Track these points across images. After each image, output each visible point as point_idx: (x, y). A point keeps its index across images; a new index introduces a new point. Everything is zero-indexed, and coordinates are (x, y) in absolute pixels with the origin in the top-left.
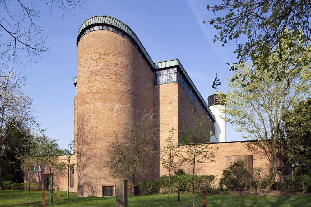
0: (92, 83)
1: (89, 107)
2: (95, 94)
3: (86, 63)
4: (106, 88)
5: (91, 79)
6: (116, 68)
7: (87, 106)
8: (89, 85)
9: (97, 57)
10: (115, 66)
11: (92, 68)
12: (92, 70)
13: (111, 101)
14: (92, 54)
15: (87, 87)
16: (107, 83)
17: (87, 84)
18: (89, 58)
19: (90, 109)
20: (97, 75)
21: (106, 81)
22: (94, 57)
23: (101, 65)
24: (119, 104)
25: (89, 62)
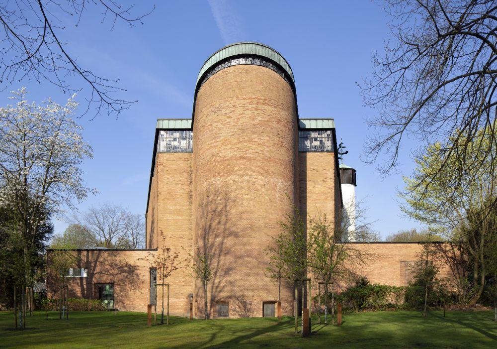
0: (245, 144)
1: (240, 180)
2: (249, 160)
3: (233, 111)
4: (267, 154)
5: (244, 137)
6: (279, 126)
7: (237, 177)
8: (239, 145)
9: (254, 106)
10: (278, 123)
11: (244, 120)
12: (245, 124)
13: (273, 174)
14: (244, 99)
15: (236, 149)
16: (268, 147)
17: (235, 144)
18: (240, 105)
19: (242, 182)
20: (254, 133)
21: (266, 144)
22: (247, 105)
23: (260, 119)
24: (283, 180)
25: (239, 110)
